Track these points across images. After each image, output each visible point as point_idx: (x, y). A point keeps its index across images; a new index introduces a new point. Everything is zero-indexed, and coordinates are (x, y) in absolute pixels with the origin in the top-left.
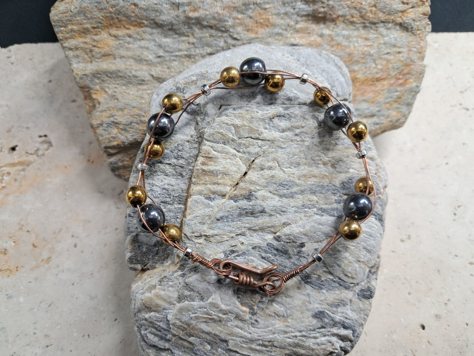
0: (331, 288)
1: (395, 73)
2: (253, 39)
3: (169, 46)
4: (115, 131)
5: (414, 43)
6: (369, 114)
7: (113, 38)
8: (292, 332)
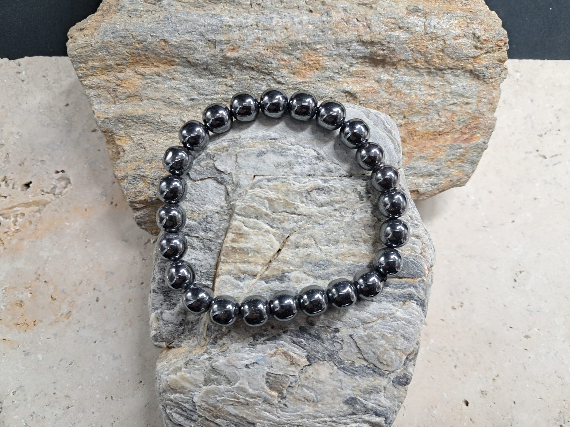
0: (365, 374)
1: (460, 127)
2: (300, 83)
3: (202, 87)
4: (142, 185)
5: (485, 93)
6: (427, 173)
7: (140, 76)
8: (322, 417)
